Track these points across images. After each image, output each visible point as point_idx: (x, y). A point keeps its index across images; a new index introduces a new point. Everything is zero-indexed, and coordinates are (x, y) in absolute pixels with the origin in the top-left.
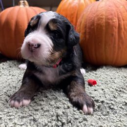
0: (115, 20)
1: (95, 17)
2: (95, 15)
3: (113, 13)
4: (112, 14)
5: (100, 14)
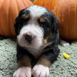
1: (68, 6)
2: (68, 5)
5: (73, 4)
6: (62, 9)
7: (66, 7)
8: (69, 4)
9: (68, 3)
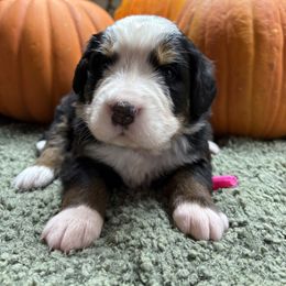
0: (276, 31)
1: (226, 22)
3: (271, 12)
4: (268, 16)
5: (240, 16)
6: (203, 34)
7: (217, 27)
8: (228, 14)
9: (225, 13)
